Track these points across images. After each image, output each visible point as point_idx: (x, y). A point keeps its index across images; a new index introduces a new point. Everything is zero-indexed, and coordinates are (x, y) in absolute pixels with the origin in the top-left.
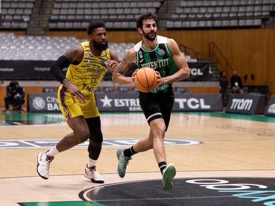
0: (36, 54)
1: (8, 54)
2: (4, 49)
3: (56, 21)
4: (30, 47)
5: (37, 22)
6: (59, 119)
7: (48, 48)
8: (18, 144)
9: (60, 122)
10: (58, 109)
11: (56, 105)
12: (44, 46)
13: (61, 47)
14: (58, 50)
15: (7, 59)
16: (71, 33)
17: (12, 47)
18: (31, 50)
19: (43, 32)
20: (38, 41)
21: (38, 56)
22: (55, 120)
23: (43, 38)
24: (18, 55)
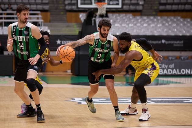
0: (150, 30)
2: (124, 27)
3: (165, 4)
4: (145, 25)
5: (150, 5)
6: (168, 81)
7: (159, 25)
9: (169, 84)
10: (167, 73)
11: (165, 70)
12: (156, 23)
13: (169, 25)
14: (166, 27)
16: (177, 13)
17: (130, 25)
18: (145, 27)
19: (154, 13)
20: (151, 20)
21: (151, 32)
22: (165, 82)
23: (154, 18)
24: (135, 31)
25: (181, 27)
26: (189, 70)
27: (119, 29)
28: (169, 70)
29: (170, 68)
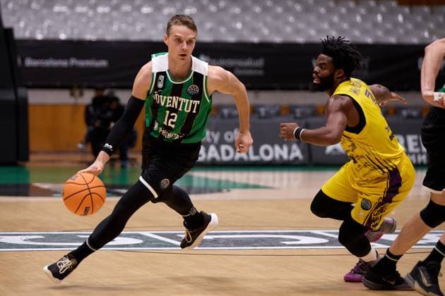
1: (92, 25)
2: (81, 14)
4: (146, 10)
6: (220, 181)
8: (140, 241)
9: (229, 191)
10: (218, 158)
11: (212, 148)
12: (178, 5)
13: (220, 10)
14: (211, 15)
15: (90, 37)
17: (101, 9)
18: (147, 15)
22: (211, 185)
24: (115, 27)
25: (256, 16)
26: (285, 148)
27: (66, 19)
28: (223, 148)
29: (226, 143)
